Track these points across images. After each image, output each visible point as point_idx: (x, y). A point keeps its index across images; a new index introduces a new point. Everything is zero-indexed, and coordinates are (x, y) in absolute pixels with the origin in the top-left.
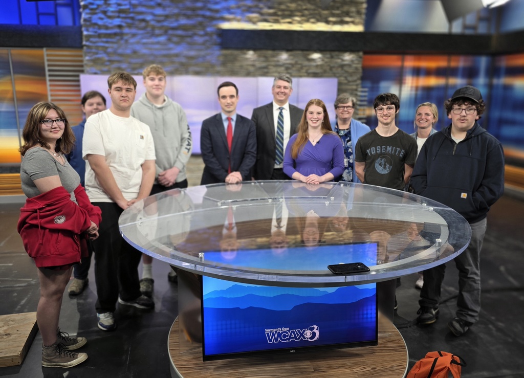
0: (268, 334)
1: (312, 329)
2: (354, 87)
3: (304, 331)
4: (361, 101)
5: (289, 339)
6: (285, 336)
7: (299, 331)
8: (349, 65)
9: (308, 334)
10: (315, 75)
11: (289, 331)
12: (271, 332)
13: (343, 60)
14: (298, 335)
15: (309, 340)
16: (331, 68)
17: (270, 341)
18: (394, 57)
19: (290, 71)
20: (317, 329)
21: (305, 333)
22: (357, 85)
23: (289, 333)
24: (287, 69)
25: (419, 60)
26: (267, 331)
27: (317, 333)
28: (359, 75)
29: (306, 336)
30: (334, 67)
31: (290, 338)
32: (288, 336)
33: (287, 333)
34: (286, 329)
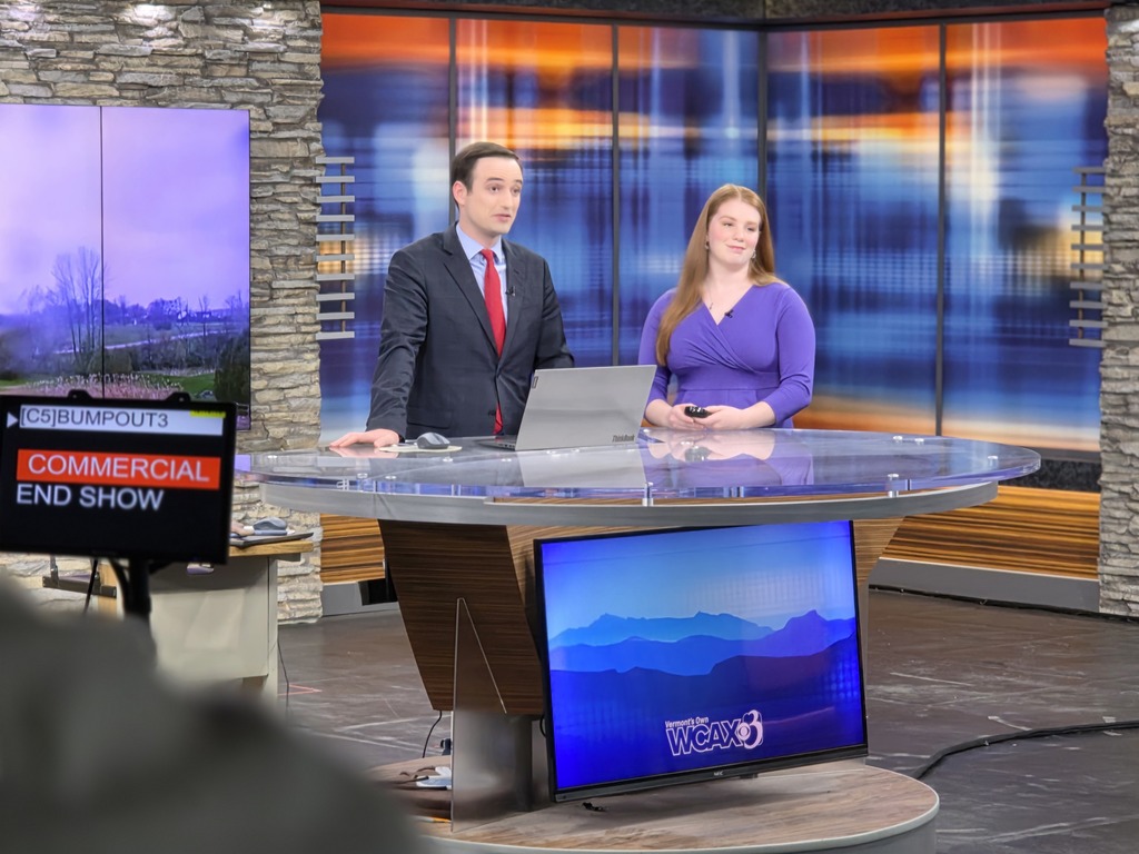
0: (671, 732)
1: (749, 719)
2: (299, 150)
3: (736, 723)
4: (328, 209)
5: (708, 745)
6: (702, 738)
7: (726, 724)
8: (275, 57)
9: (743, 731)
10: (148, 95)
11: (709, 724)
12: (675, 729)
13: (249, 35)
14: (725, 735)
15: (747, 746)
16: (208, 67)
17: (676, 751)
18: (422, 23)
19: (45, 76)
20: (759, 720)
21: (738, 728)
22: (308, 140)
23: (710, 731)
24: (38, 64)
25: (510, 39)
26: (669, 725)
27: (759, 726)
28: (313, 100)
29: (739, 737)
30: (218, 62)
31: (712, 741)
32: (706, 737)
33: (706, 730)
34: (702, 720)
